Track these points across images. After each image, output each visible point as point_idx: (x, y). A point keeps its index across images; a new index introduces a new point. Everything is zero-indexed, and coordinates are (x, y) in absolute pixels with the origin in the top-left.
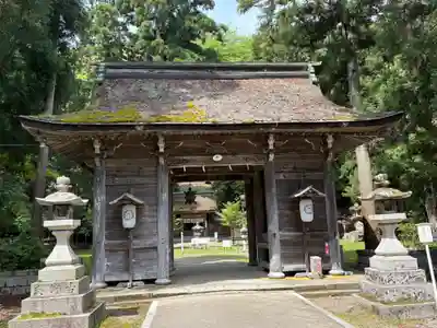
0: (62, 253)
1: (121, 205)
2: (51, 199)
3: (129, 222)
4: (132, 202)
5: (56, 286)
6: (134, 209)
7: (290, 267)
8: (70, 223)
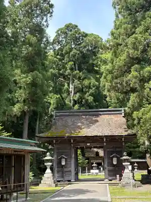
0: (48, 171)
1: (61, 158)
2: (46, 158)
3: (63, 163)
4: (64, 158)
5: (48, 178)
6: (64, 159)
7: (110, 178)
8: (50, 164)
